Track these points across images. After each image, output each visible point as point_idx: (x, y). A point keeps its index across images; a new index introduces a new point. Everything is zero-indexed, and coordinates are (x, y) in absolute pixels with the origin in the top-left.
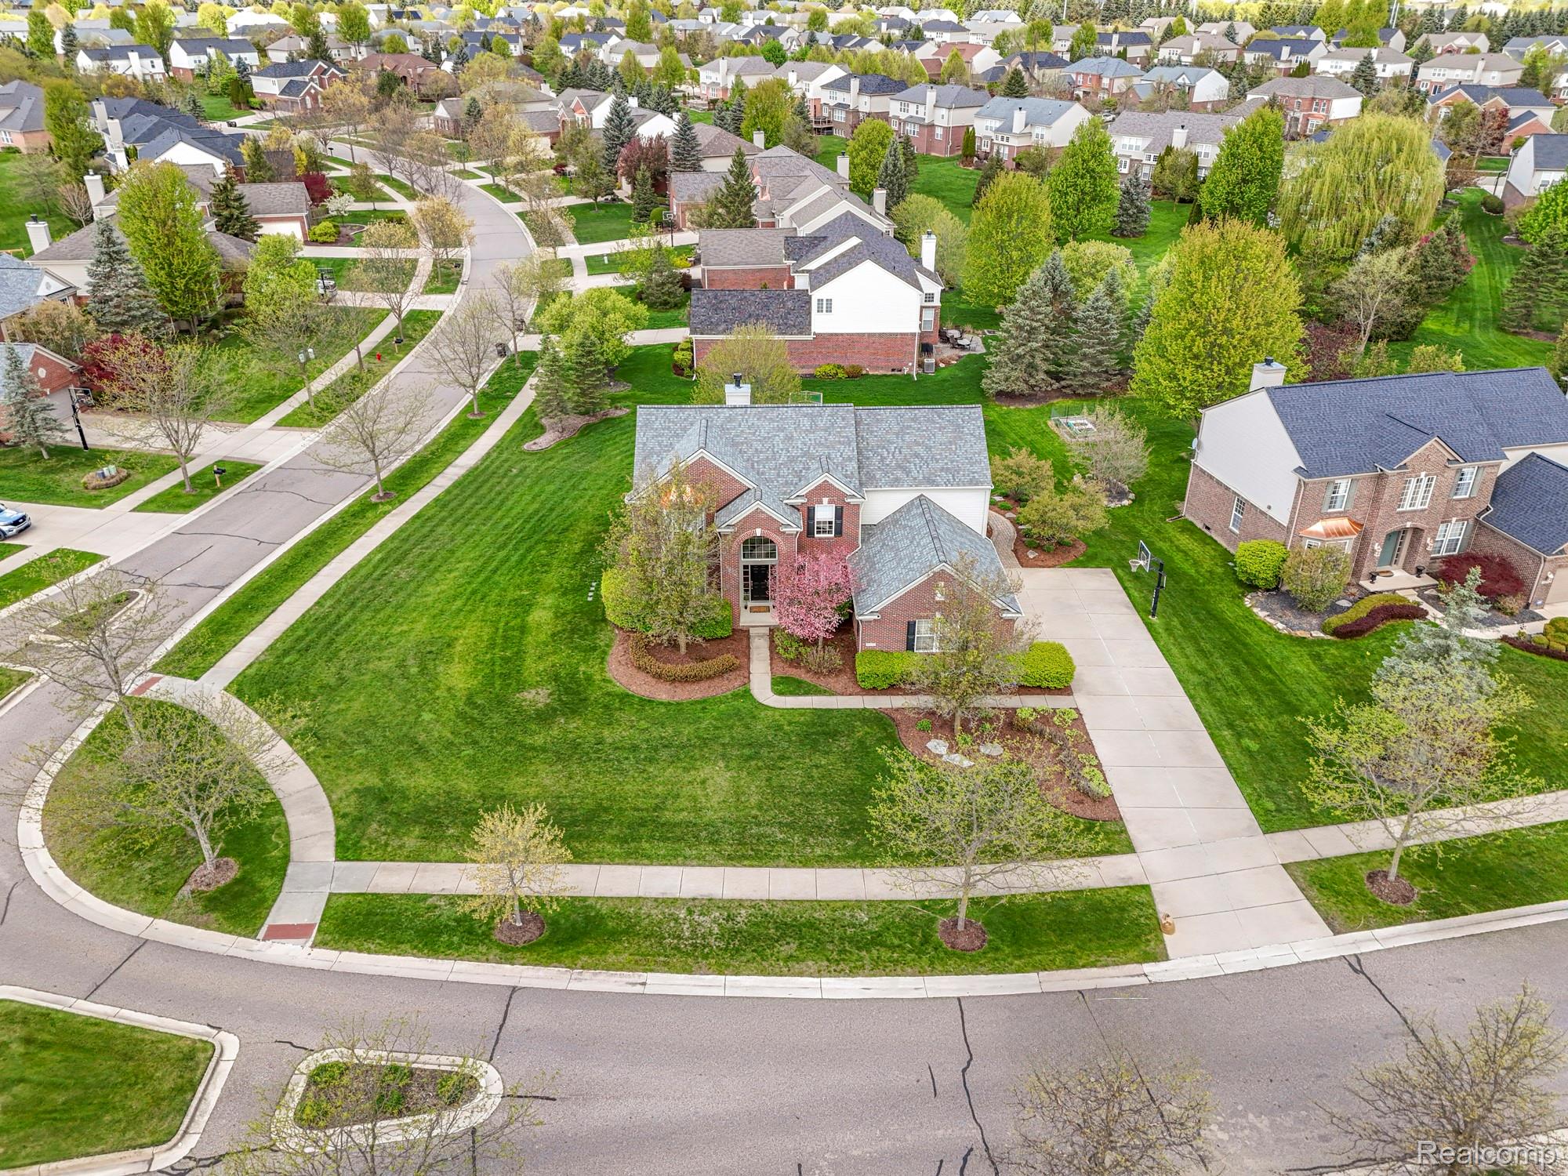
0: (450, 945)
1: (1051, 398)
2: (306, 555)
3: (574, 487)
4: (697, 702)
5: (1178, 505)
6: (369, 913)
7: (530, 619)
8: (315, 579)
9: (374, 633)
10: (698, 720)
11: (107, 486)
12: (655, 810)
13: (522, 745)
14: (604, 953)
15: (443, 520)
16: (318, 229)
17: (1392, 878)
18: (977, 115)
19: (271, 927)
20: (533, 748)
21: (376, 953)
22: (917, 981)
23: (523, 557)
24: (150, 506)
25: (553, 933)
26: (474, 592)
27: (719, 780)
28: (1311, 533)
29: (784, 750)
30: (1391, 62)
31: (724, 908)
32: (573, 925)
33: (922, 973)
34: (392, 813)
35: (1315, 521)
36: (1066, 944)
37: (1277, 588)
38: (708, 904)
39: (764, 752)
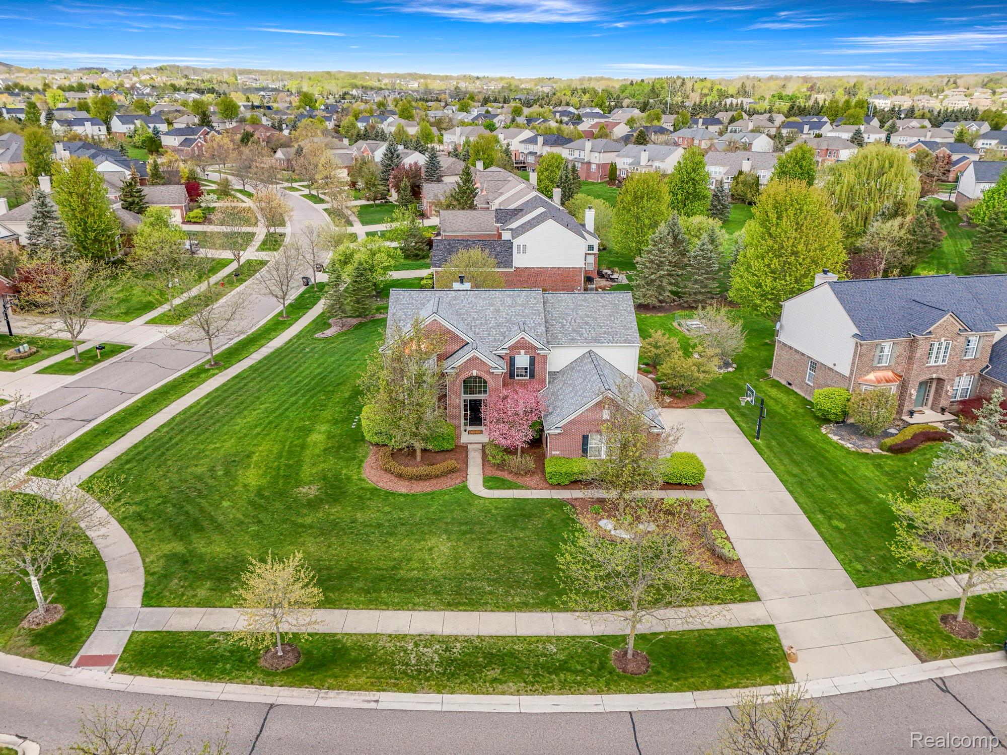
0: (223, 671)
1: (675, 310)
2: (154, 401)
3: (347, 359)
4: (428, 494)
5: (768, 371)
6: (162, 647)
7: (309, 439)
8: (158, 415)
9: (194, 449)
10: (429, 506)
11: (21, 358)
12: (392, 570)
13: (294, 524)
14: (347, 676)
15: (254, 378)
16: (191, 214)
17: (960, 619)
18: (618, 156)
19: (82, 657)
20: (303, 526)
21: (163, 677)
22: (597, 698)
23: (308, 400)
24: (50, 370)
25: (307, 661)
26: (270, 422)
27: (442, 548)
28: (866, 381)
29: (492, 527)
30: (873, 133)
31: (443, 642)
32: (323, 655)
33: (601, 691)
34: (191, 572)
35: (868, 373)
36: (713, 669)
37: (843, 422)
38: (430, 640)
39: (477, 528)
